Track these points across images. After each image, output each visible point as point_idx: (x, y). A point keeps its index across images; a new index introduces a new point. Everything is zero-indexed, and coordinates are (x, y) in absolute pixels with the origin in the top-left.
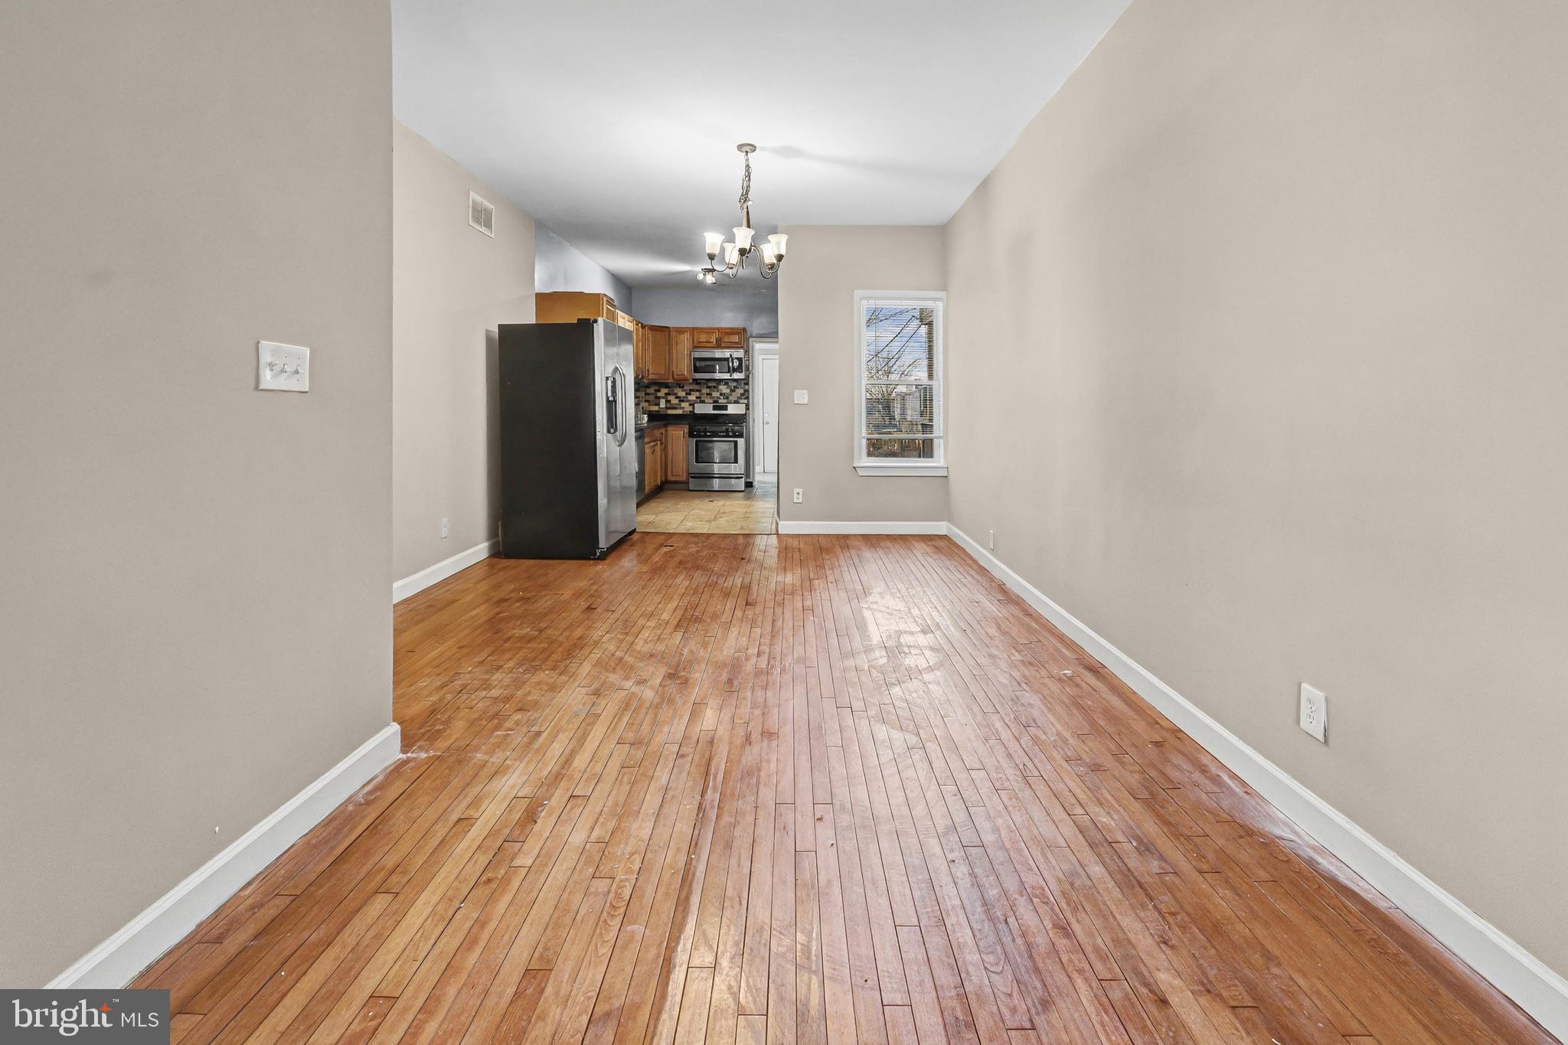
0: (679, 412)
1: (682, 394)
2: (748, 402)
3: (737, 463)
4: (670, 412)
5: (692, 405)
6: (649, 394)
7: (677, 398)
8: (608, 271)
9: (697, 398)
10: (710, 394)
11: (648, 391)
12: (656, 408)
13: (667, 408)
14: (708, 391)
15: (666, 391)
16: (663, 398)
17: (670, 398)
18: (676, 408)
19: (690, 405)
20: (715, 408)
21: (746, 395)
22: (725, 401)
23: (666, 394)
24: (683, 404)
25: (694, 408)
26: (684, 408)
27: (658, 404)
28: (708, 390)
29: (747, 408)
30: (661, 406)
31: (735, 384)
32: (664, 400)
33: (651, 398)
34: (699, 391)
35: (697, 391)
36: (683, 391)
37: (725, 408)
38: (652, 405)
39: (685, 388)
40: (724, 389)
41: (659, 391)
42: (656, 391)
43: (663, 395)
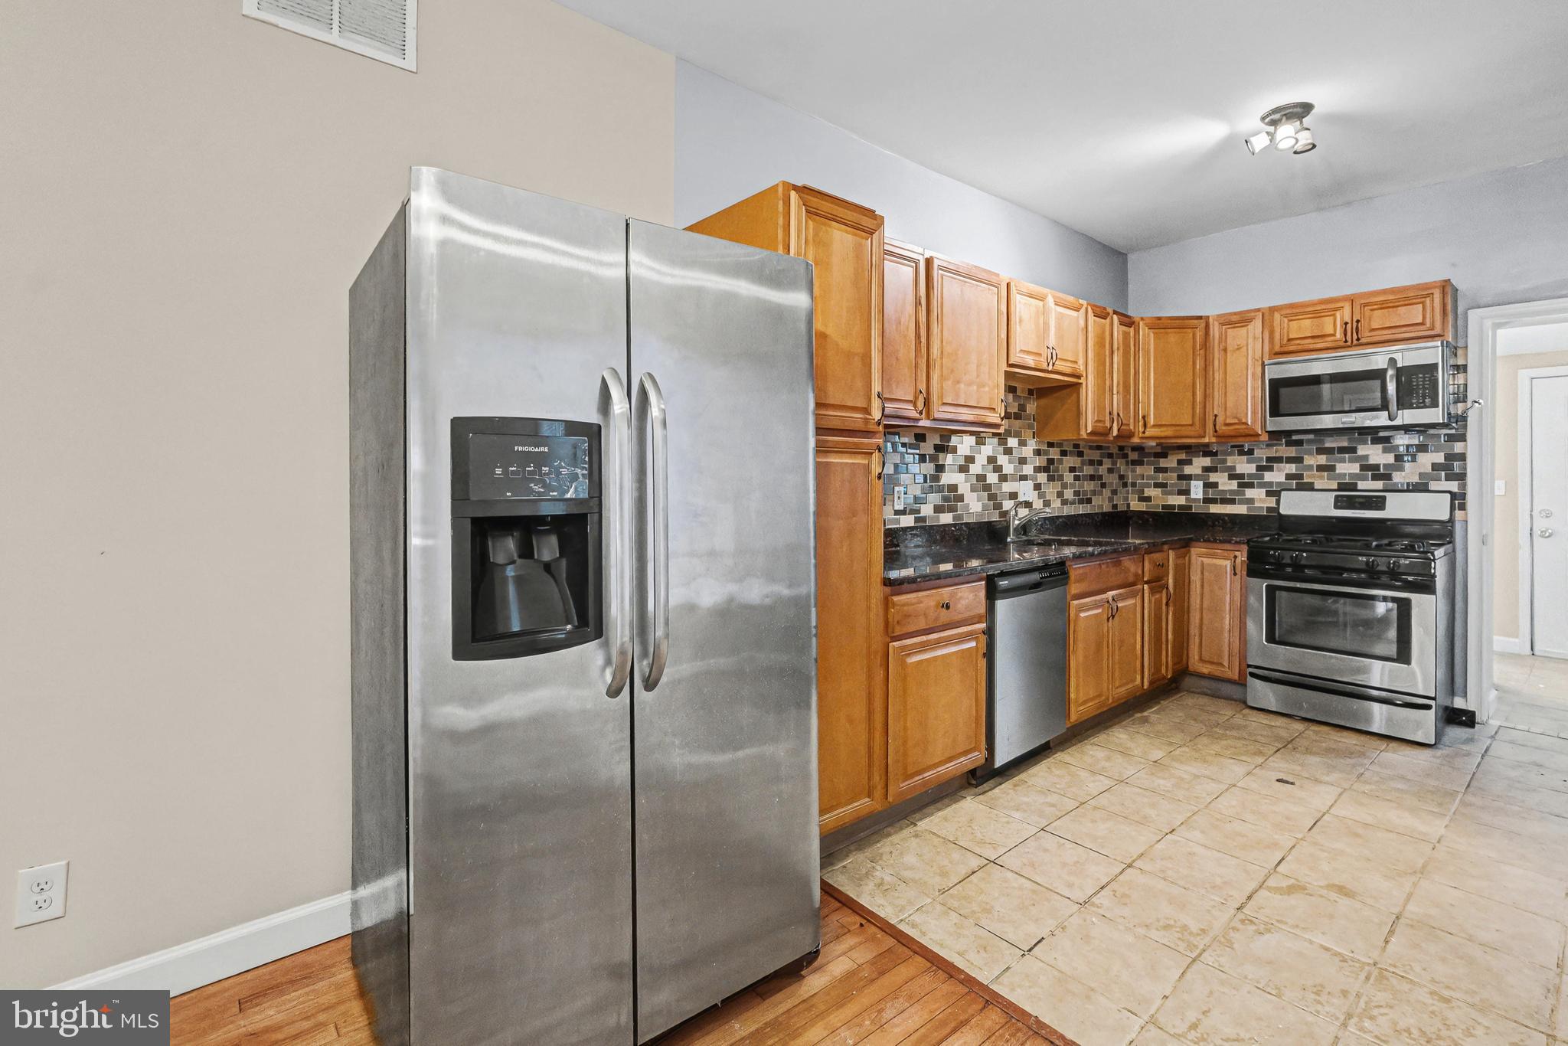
0: (1240, 509)
1: (1245, 467)
2: (1464, 486)
3: (1407, 661)
4: (1215, 509)
5: (1274, 493)
6: (1165, 470)
7: (1232, 477)
8: (1056, 223)
9: (1289, 477)
10: (1330, 468)
11: (1163, 463)
12: (1181, 500)
13: (1207, 500)
14: (1322, 459)
15: (1207, 461)
16: (1197, 477)
17: (1213, 477)
18: (1232, 501)
19: (1269, 494)
20: (1339, 503)
21: (1453, 468)
22: (1379, 485)
23: (1206, 469)
24: (1250, 493)
25: (1278, 502)
26: (1251, 501)
27: (1186, 492)
28: (1324, 457)
29: (1458, 500)
30: (1193, 496)
31: (1415, 440)
32: (1201, 483)
33: (1172, 479)
34: (1298, 460)
35: (1290, 460)
36: (1249, 462)
37: (1379, 503)
38: (1171, 493)
39: (1257, 453)
40: (1376, 455)
41: (1189, 462)
42: (1180, 462)
43: (1199, 471)
